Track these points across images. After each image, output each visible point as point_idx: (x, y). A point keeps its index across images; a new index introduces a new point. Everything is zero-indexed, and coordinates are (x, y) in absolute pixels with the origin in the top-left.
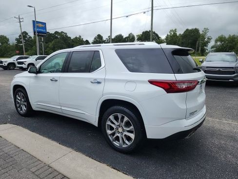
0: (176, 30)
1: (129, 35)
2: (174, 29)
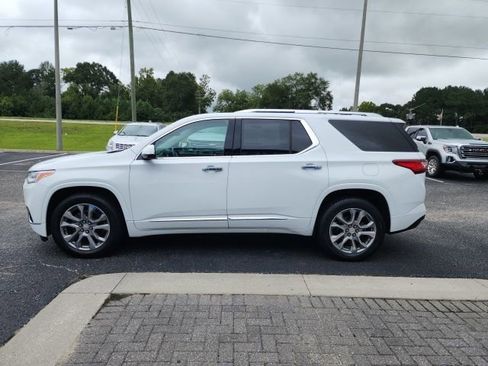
0: (151, 70)
1: (43, 65)
2: (148, 69)
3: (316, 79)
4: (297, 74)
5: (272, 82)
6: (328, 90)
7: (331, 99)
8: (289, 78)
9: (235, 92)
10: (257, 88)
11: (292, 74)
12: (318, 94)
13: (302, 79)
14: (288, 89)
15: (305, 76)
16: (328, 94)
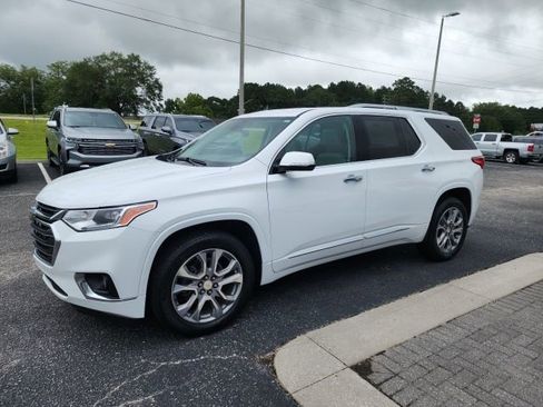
3: (139, 62)
4: (113, 54)
5: (79, 60)
6: (156, 76)
7: (160, 87)
8: (104, 57)
9: (18, 69)
10: (57, 67)
11: (108, 53)
12: (143, 81)
13: (121, 60)
14: (104, 70)
15: (125, 57)
16: (157, 81)
